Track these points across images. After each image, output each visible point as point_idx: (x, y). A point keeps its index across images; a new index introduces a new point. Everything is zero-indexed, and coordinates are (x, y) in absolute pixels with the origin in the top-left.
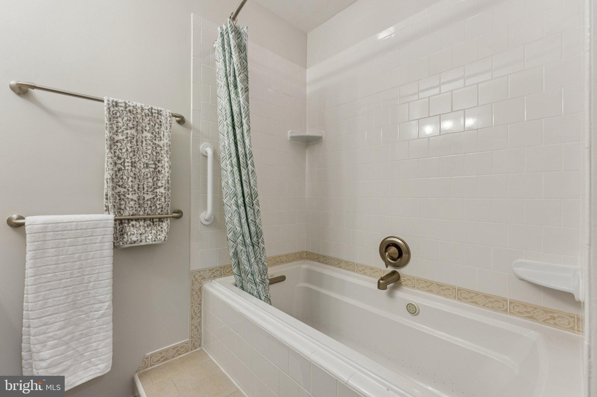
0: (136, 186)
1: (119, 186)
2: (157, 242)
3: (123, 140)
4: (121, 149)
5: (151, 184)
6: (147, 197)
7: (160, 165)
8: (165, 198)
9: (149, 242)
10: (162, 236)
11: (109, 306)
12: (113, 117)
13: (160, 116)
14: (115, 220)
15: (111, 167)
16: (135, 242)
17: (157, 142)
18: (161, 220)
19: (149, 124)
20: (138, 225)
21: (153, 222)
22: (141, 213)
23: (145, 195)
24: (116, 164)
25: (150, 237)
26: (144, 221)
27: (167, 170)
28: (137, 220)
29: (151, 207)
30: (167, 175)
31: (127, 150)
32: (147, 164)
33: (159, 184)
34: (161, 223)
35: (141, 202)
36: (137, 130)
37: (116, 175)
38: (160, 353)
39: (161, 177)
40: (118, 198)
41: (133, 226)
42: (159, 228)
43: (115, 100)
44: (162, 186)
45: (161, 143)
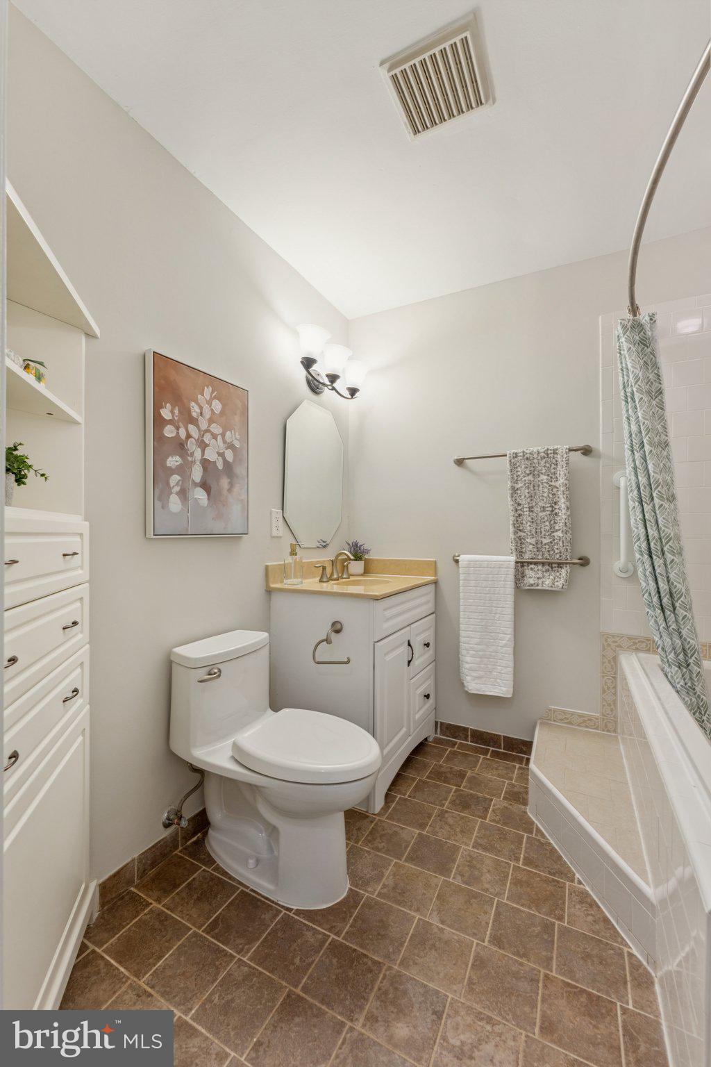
0: (534, 530)
1: (520, 530)
2: (553, 589)
3: (522, 487)
4: (520, 496)
5: (548, 528)
6: (545, 541)
7: (557, 507)
8: (563, 542)
9: (546, 587)
10: (559, 584)
11: (510, 638)
12: (514, 467)
13: (555, 456)
14: (517, 562)
15: (512, 513)
16: (532, 585)
17: (553, 484)
18: (560, 565)
19: (545, 466)
20: (536, 569)
21: (552, 568)
22: (540, 557)
23: (543, 540)
24: (516, 510)
25: (547, 583)
26: (543, 566)
27: (564, 511)
28: (536, 564)
29: (549, 551)
30: (564, 517)
31: (525, 496)
32: (544, 507)
33: (557, 528)
34: (560, 569)
35: (539, 546)
36: (534, 475)
37: (517, 521)
38: (564, 712)
39: (558, 519)
40: (519, 542)
41: (532, 569)
42: (558, 574)
43: (516, 451)
44: (559, 530)
45: (557, 484)
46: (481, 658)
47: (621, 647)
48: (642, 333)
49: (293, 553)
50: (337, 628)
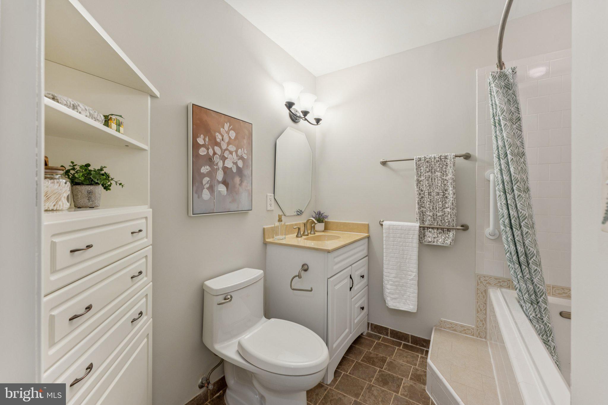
0: (432, 207)
1: (422, 207)
2: (444, 245)
3: (424, 180)
4: (423, 185)
5: (441, 206)
6: (438, 214)
7: (447, 193)
8: (451, 215)
9: (439, 244)
10: (448, 242)
11: (415, 275)
12: (418, 167)
13: (446, 160)
14: (420, 227)
15: (417, 196)
16: (430, 242)
17: (444, 178)
18: (449, 230)
19: (439, 167)
20: (433, 232)
21: (443, 231)
22: (435, 224)
23: (438, 213)
24: (420, 194)
25: (440, 241)
26: (437, 230)
27: (451, 196)
28: (433, 228)
29: (441, 221)
30: (452, 199)
31: (426, 185)
32: (438, 193)
33: (447, 206)
34: (448, 232)
35: (435, 217)
36: (432, 172)
37: (421, 201)
38: (451, 323)
39: (447, 200)
40: (422, 214)
41: (430, 232)
42: (447, 235)
43: (420, 157)
44: (448, 207)
45: (447, 178)
46: (396, 286)
47: (490, 284)
48: (506, 80)
49: (280, 220)
50: (305, 268)
